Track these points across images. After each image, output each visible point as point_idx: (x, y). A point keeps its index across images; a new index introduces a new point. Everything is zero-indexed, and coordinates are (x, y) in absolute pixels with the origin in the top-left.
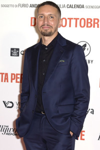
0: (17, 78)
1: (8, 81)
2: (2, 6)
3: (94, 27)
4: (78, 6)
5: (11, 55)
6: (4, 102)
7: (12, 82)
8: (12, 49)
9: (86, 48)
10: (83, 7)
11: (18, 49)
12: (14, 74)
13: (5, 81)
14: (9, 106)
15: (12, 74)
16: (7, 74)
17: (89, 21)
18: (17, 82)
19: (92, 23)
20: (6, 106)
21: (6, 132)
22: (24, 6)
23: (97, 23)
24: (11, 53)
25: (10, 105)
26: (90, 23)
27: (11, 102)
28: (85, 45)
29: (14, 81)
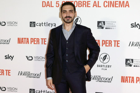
0: (35, 41)
1: (28, 43)
3: (83, 7)
5: (30, 26)
6: (26, 56)
7: (31, 43)
8: (31, 22)
9: (78, 20)
11: (34, 22)
12: (33, 39)
13: (27, 43)
14: (29, 59)
15: (31, 39)
16: (28, 39)
17: (80, 3)
18: (34, 43)
19: (82, 4)
20: (28, 59)
21: (29, 76)
23: (85, 4)
24: (30, 25)
25: (31, 58)
26: (81, 4)
27: (31, 57)
29: (33, 43)
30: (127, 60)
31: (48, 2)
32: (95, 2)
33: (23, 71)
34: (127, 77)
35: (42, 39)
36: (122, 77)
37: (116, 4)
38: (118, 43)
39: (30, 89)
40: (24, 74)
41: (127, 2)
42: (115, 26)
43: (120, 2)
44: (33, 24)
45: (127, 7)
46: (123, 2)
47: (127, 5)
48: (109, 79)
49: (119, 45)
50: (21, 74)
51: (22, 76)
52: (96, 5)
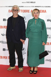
2: (1, 7)
3: (26, 12)
4: (22, 7)
8: (4, 19)
10: (23, 7)
11: (5, 19)
13: (2, 28)
18: (5, 28)
22: (7, 7)
28: (24, 17)
31: (11, 10)
32: (32, 10)
37: (40, 11)
39: (3, 49)
41: (45, 10)
43: (42, 10)
44: (4, 20)
47: (45, 12)
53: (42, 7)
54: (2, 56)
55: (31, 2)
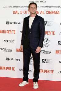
0: (9, 32)
2: (3, 7)
6: (4, 40)
16: (5, 31)
22: (11, 7)
25: (7, 41)
29: (8, 33)
30: (59, 42)
31: (16, 11)
32: (41, 11)
33: (3, 48)
34: (59, 51)
35: (13, 31)
36: (56, 51)
37: (52, 12)
38: (54, 33)
39: (6, 58)
40: (3, 50)
41: (58, 11)
42: (52, 24)
43: (55, 11)
44: (8, 23)
45: (58, 14)
46: (56, 11)
48: (49, 52)
49: (54, 34)
50: (1, 50)
51: (2, 51)
52: (42, 13)
53: (55, 7)
54: (5, 67)
55: (41, 2)
